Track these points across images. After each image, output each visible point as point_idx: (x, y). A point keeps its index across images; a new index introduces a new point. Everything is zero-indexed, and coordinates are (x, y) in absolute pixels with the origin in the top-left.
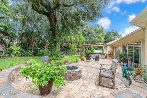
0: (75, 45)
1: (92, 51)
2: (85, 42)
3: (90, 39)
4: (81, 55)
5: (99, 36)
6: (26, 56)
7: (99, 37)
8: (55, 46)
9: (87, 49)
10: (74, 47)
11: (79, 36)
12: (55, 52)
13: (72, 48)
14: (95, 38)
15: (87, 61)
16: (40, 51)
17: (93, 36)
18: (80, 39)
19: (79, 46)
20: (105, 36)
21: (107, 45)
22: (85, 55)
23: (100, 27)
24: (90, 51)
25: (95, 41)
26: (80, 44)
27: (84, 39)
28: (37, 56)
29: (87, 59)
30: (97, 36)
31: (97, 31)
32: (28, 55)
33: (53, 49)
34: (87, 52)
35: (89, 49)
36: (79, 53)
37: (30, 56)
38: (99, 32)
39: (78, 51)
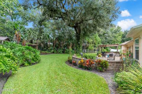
0: (92, 45)
1: (108, 50)
2: (101, 42)
3: (106, 39)
4: (98, 54)
5: (115, 35)
6: (59, 53)
7: (115, 37)
8: (79, 47)
9: (103, 48)
10: (91, 46)
11: (95, 37)
12: (79, 51)
13: (90, 47)
14: (111, 38)
15: (103, 57)
16: (67, 50)
17: (109, 36)
18: (96, 40)
19: (95, 46)
20: (123, 35)
21: (122, 45)
22: (101, 53)
23: (117, 27)
24: (106, 50)
25: (111, 41)
26: (96, 44)
27: (100, 40)
28: (65, 53)
29: (103, 56)
30: (113, 36)
31: (113, 31)
32: (60, 53)
33: (78, 49)
34: (102, 51)
35: (104, 48)
36: (96, 52)
37: (61, 53)
38: (115, 32)
39: (95, 50)
